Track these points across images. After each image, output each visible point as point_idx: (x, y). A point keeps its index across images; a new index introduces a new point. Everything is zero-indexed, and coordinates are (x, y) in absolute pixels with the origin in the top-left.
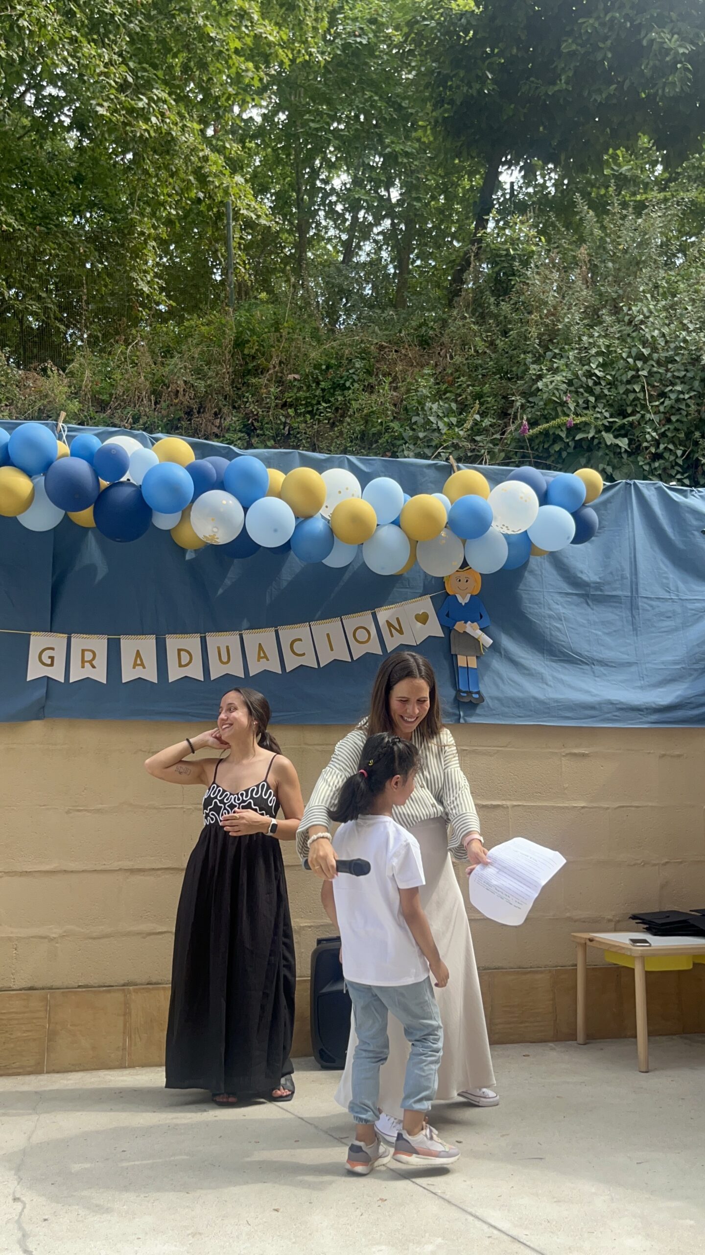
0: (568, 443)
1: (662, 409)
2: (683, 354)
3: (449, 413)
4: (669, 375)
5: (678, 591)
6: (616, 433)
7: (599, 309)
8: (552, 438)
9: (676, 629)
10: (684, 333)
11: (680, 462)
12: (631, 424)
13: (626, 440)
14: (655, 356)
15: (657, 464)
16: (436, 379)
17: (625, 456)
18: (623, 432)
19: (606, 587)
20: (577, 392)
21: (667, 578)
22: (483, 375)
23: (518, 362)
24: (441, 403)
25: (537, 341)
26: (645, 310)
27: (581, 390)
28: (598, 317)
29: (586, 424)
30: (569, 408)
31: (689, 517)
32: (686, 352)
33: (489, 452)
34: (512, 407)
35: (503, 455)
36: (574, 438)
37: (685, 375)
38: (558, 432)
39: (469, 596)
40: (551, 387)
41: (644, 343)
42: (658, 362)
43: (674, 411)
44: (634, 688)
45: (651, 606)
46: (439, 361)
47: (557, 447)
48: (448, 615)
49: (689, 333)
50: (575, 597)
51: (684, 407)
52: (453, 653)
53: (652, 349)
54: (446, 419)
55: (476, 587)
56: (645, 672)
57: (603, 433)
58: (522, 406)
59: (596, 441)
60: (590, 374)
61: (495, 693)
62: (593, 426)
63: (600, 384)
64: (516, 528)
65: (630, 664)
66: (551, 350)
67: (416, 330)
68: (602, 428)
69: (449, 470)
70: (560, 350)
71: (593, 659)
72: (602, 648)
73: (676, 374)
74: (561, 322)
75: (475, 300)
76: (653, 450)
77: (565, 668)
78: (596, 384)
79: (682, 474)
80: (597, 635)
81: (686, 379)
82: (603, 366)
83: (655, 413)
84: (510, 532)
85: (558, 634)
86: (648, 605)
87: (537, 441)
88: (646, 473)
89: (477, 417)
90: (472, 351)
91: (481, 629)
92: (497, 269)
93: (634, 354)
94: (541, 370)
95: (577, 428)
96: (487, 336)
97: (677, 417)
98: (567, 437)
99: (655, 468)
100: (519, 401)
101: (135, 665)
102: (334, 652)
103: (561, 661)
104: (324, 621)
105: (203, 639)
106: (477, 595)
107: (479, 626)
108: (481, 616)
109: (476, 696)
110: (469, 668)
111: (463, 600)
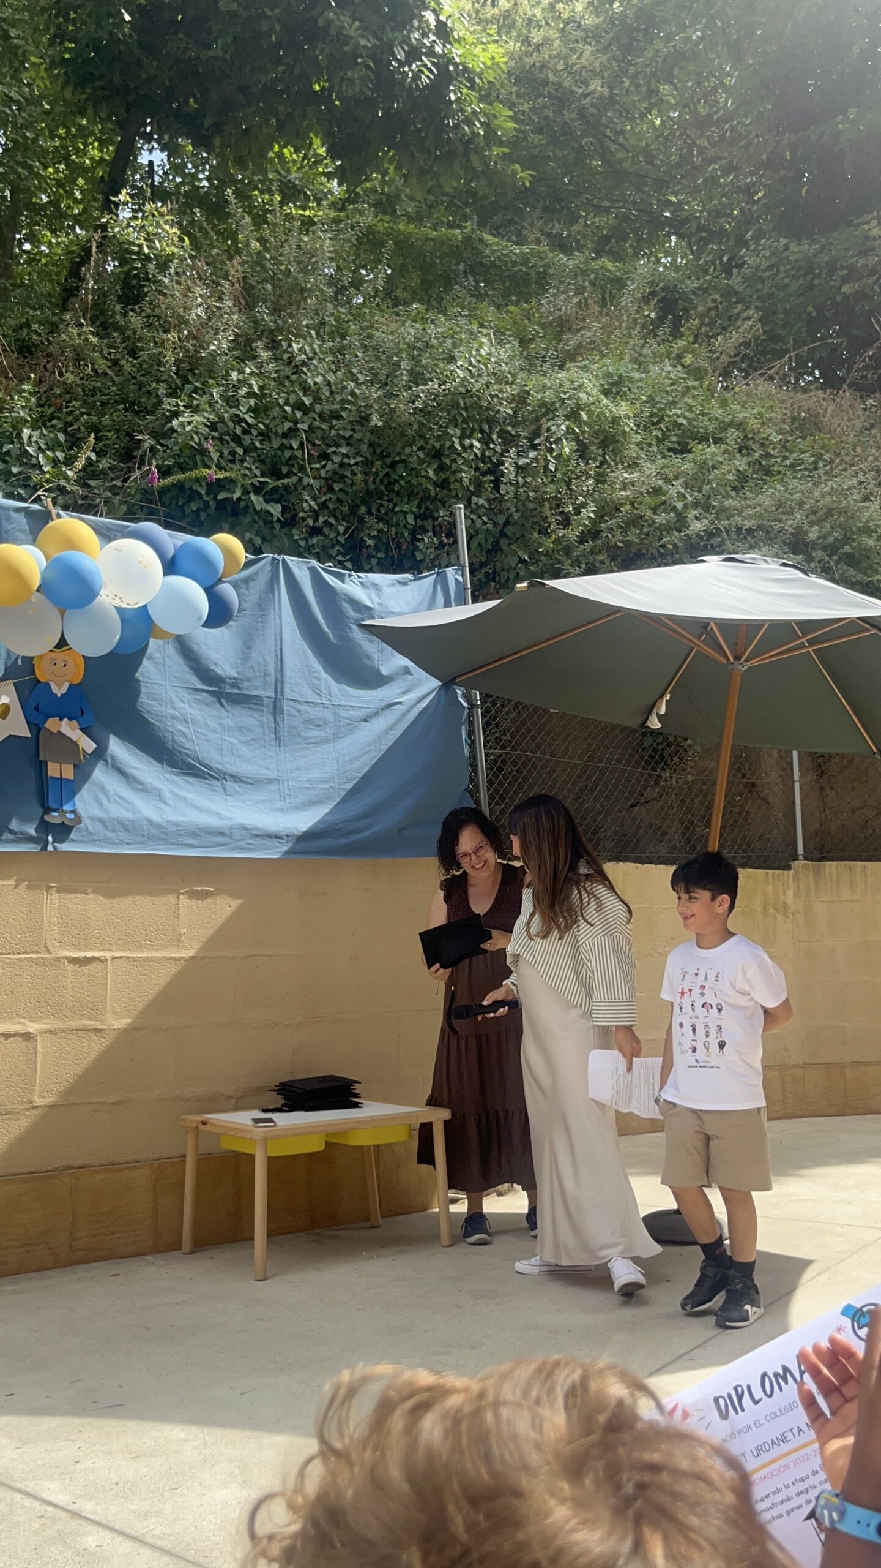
0: (207, 502)
1: (323, 473)
2: (350, 411)
3: (54, 445)
4: (333, 433)
5: (330, 694)
6: (268, 497)
7: (253, 341)
8: (187, 493)
9: (326, 741)
10: (352, 384)
11: (342, 540)
12: (286, 487)
13: (279, 507)
14: (318, 408)
15: (314, 540)
16: (39, 399)
17: (277, 526)
18: (276, 497)
19: (246, 684)
20: (221, 440)
21: (318, 679)
22: (103, 404)
23: (149, 392)
24: (45, 432)
25: (174, 369)
26: (307, 348)
27: (227, 438)
28: (252, 349)
29: (231, 481)
30: (211, 459)
31: (346, 607)
32: (354, 408)
33: (106, 503)
34: (139, 448)
35: (124, 508)
36: (216, 496)
37: (351, 436)
38: (196, 487)
39: (66, 686)
40: (188, 428)
41: (306, 390)
42: (321, 416)
43: (337, 478)
44: (273, 810)
45: (299, 711)
46: (44, 376)
47: (194, 506)
48: (37, 709)
49: (358, 385)
50: (205, 694)
51: (349, 474)
52: (41, 758)
53: (314, 399)
54: (49, 453)
55: (76, 673)
56: (287, 792)
57: (252, 496)
58: (152, 449)
59: (243, 504)
60: (238, 420)
61: (96, 812)
62: (239, 485)
63: (250, 433)
64: (132, 601)
65: (270, 781)
66: (191, 383)
67: (14, 331)
68: (250, 488)
69: (45, 517)
70: (203, 384)
71: (225, 773)
72: (237, 760)
73: (341, 432)
74: (205, 349)
75: (95, 304)
76: (311, 522)
77: (188, 782)
78: (245, 432)
79: (344, 555)
80: (231, 743)
81: (353, 441)
82: (254, 411)
83: (314, 478)
84: (124, 605)
85: (183, 740)
86: (295, 709)
87: (169, 496)
88: (301, 550)
89: (93, 457)
90: (89, 370)
91: (82, 730)
92: (126, 268)
93: (292, 401)
94: (178, 405)
95: (220, 485)
96: (110, 354)
97: (341, 486)
98: (207, 494)
99: (313, 545)
100: (148, 442)
103: (184, 773)
106: (78, 685)
107: (79, 724)
108: (83, 712)
109: (70, 816)
110: (63, 779)
111: (58, 689)
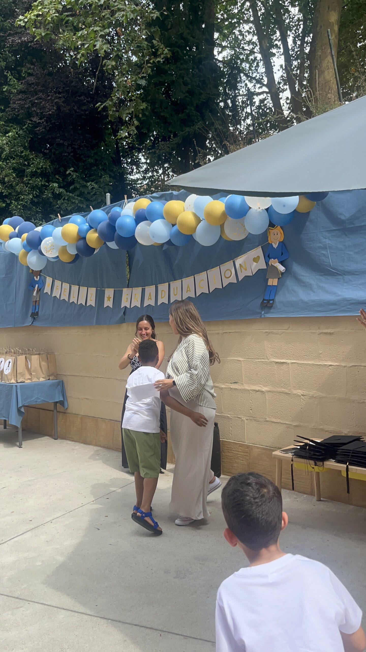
19: (357, 221)
39: (278, 243)
48: (268, 256)
50: (337, 232)
55: (281, 237)
61: (282, 299)
71: (344, 271)
72: (352, 263)
80: (349, 254)
85: (324, 258)
91: (280, 262)
101: (149, 299)
102: (216, 284)
103: (325, 275)
104: (213, 269)
105: (169, 285)
106: (282, 242)
107: (278, 260)
108: (282, 254)
109: (271, 302)
110: (273, 286)
111: (275, 246)
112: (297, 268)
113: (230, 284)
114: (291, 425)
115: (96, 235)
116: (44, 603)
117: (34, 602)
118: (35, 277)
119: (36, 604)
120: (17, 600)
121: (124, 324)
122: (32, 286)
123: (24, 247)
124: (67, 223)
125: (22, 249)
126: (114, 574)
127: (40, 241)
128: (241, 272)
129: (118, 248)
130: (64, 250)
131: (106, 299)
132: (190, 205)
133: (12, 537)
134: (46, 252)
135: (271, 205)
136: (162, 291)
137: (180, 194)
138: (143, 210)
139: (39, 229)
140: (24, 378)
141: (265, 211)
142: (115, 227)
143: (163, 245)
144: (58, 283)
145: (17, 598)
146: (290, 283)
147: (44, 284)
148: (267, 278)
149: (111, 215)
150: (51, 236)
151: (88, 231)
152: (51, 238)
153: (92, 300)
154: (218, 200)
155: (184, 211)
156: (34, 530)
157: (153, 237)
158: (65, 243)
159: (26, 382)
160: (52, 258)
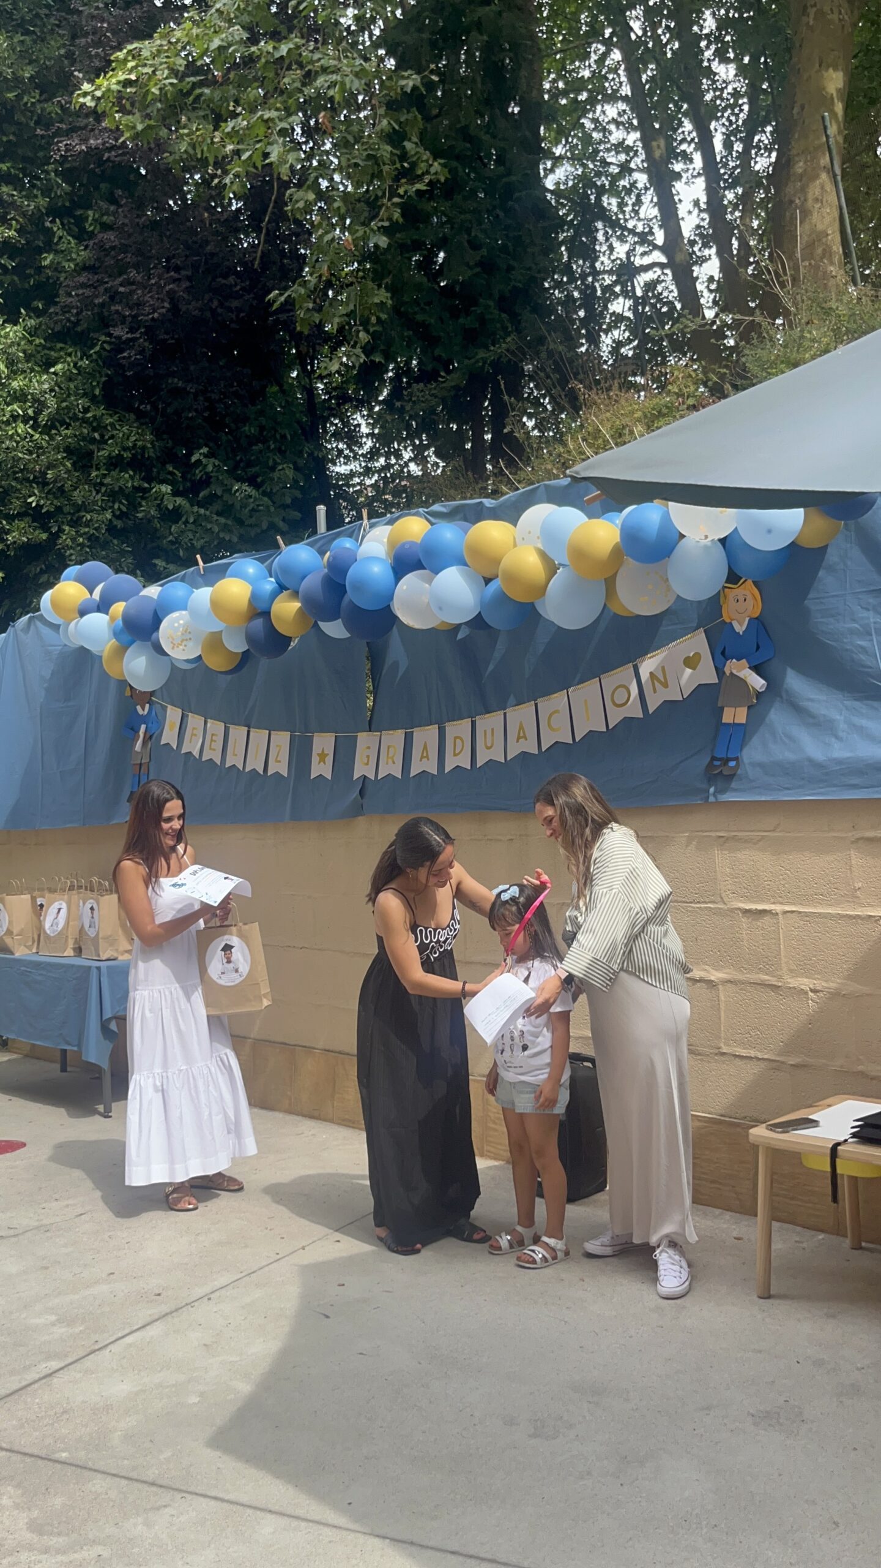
39: (747, 621)
48: (722, 651)
55: (755, 606)
61: (759, 757)
77: (873, 708)
91: (753, 668)
101: (422, 757)
102: (590, 722)
103: (867, 698)
104: (582, 685)
105: (473, 724)
106: (757, 618)
107: (749, 662)
108: (758, 647)
109: (732, 764)
110: (735, 724)
111: (740, 628)
112: (794, 681)
113: (627, 721)
114: (783, 1063)
115: (297, 605)
116: (221, 1495)
117: (196, 1494)
118: (139, 708)
119: (202, 1499)
120: (154, 1489)
121: (360, 818)
122: (132, 729)
123: (116, 634)
124: (223, 577)
125: (110, 640)
126: (381, 1427)
127: (157, 621)
128: (655, 692)
129: (349, 635)
130: (215, 641)
131: (315, 759)
132: (530, 533)
133: (120, 1335)
134: (173, 648)
135: (736, 528)
136: (456, 738)
137: (501, 506)
138: (413, 543)
139: (153, 591)
140: (117, 950)
141: (719, 544)
142: (345, 585)
143: (457, 628)
144: (195, 721)
145: (153, 1484)
146: (777, 717)
147: (161, 725)
148: (719, 705)
149: (334, 557)
150: (185, 609)
151: (274, 595)
152: (184, 612)
153: (280, 762)
154: (598, 518)
155: (515, 545)
156: (169, 1318)
157: (440, 608)
158: (218, 626)
159: (120, 958)
160: (185, 661)
